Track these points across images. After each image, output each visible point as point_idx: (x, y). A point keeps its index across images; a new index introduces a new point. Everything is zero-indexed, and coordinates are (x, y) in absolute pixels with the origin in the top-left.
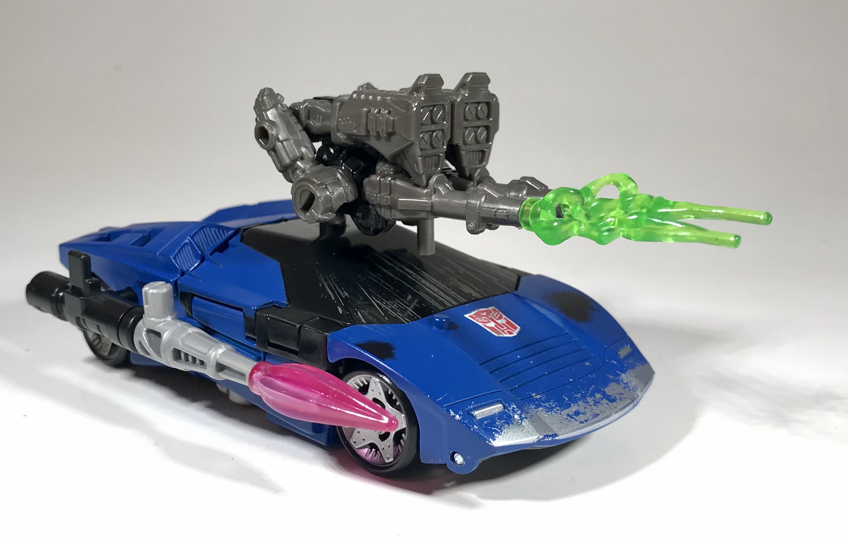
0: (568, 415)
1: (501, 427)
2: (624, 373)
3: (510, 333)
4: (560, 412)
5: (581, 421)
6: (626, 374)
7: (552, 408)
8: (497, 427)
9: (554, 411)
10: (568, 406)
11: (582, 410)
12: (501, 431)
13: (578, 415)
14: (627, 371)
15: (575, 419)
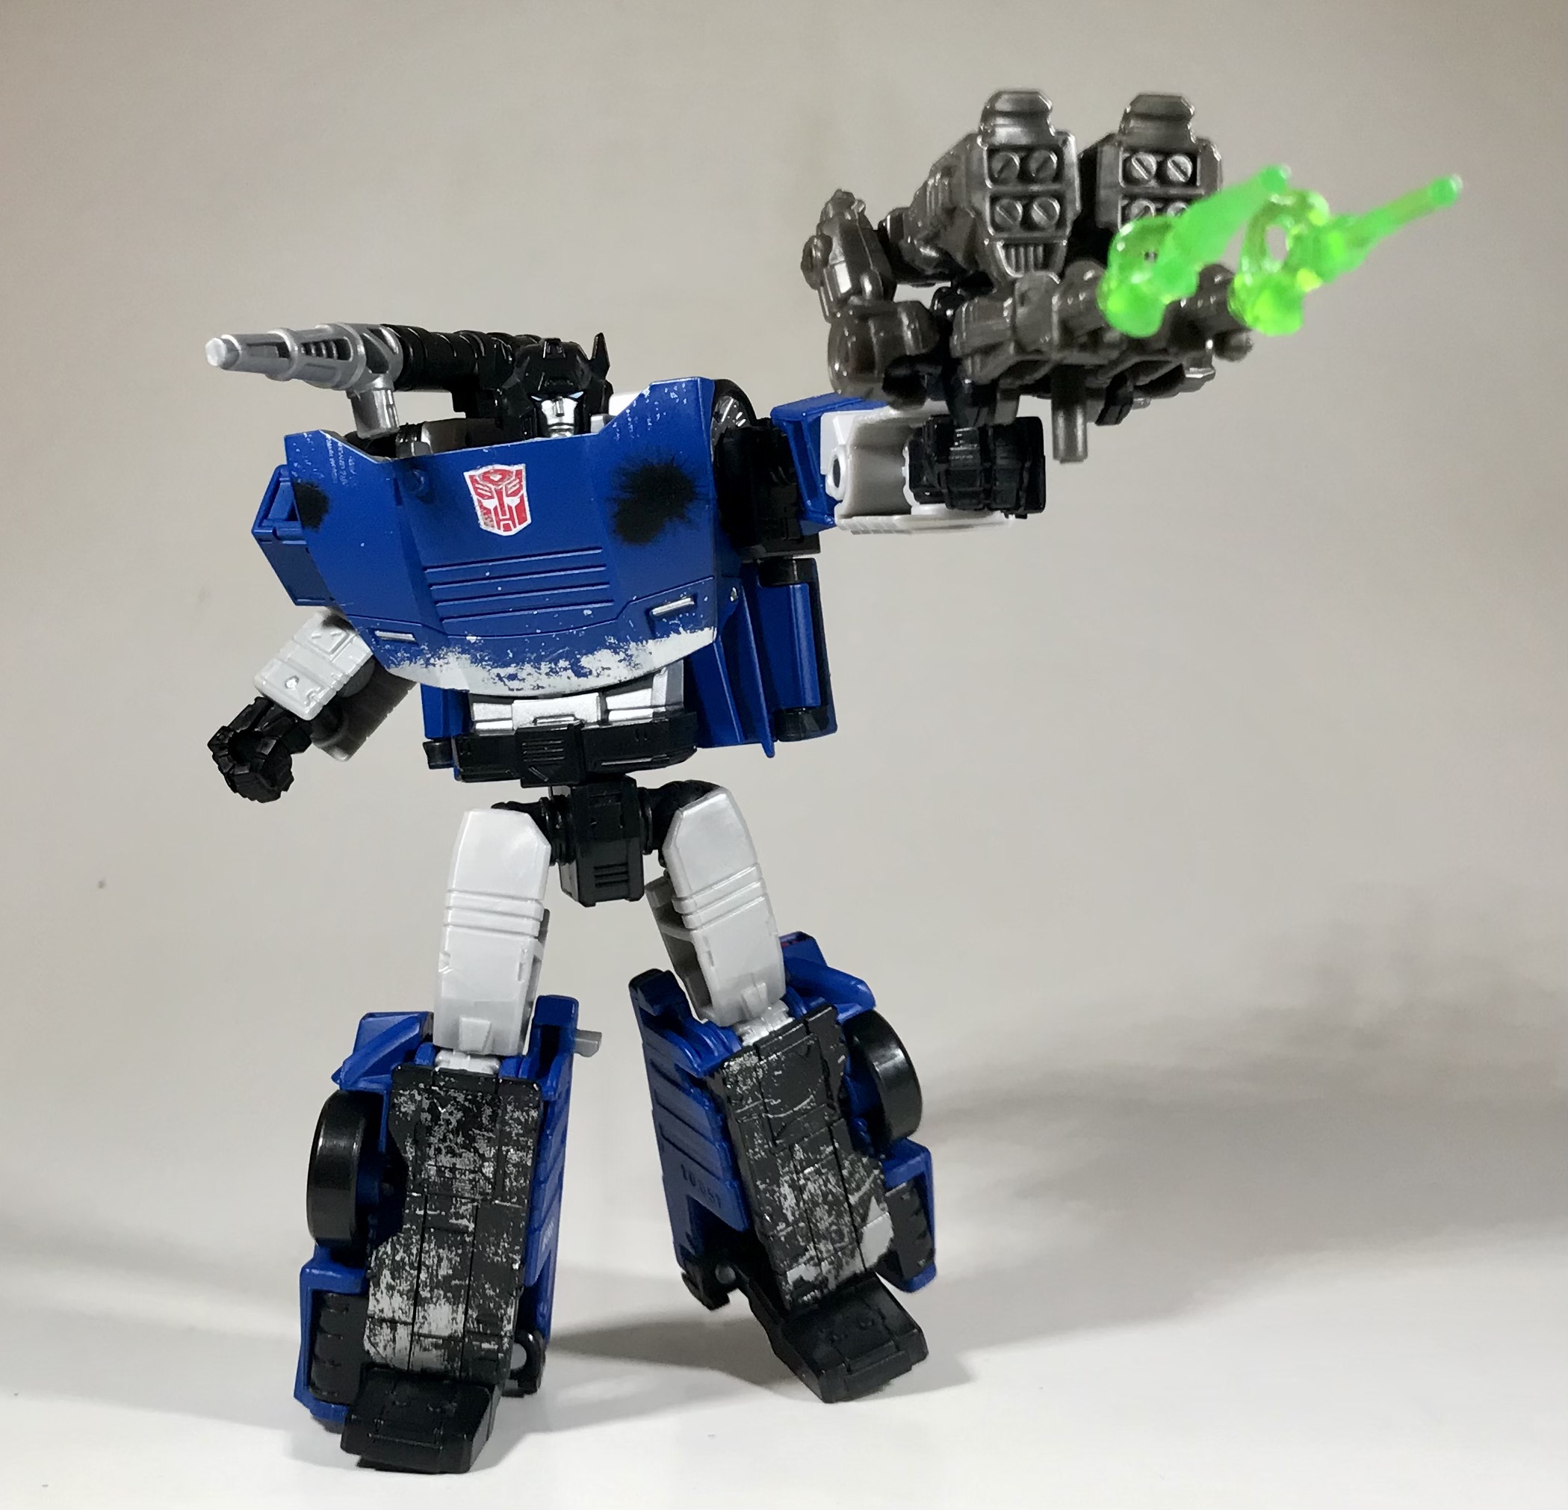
0: (498, 675)
1: (401, 661)
2: (636, 643)
3: (507, 528)
4: (490, 668)
5: (511, 687)
6: (638, 645)
7: (482, 660)
8: (396, 659)
9: (482, 665)
10: (507, 665)
11: (522, 675)
12: (399, 665)
13: (513, 679)
14: (642, 643)
15: (504, 683)
